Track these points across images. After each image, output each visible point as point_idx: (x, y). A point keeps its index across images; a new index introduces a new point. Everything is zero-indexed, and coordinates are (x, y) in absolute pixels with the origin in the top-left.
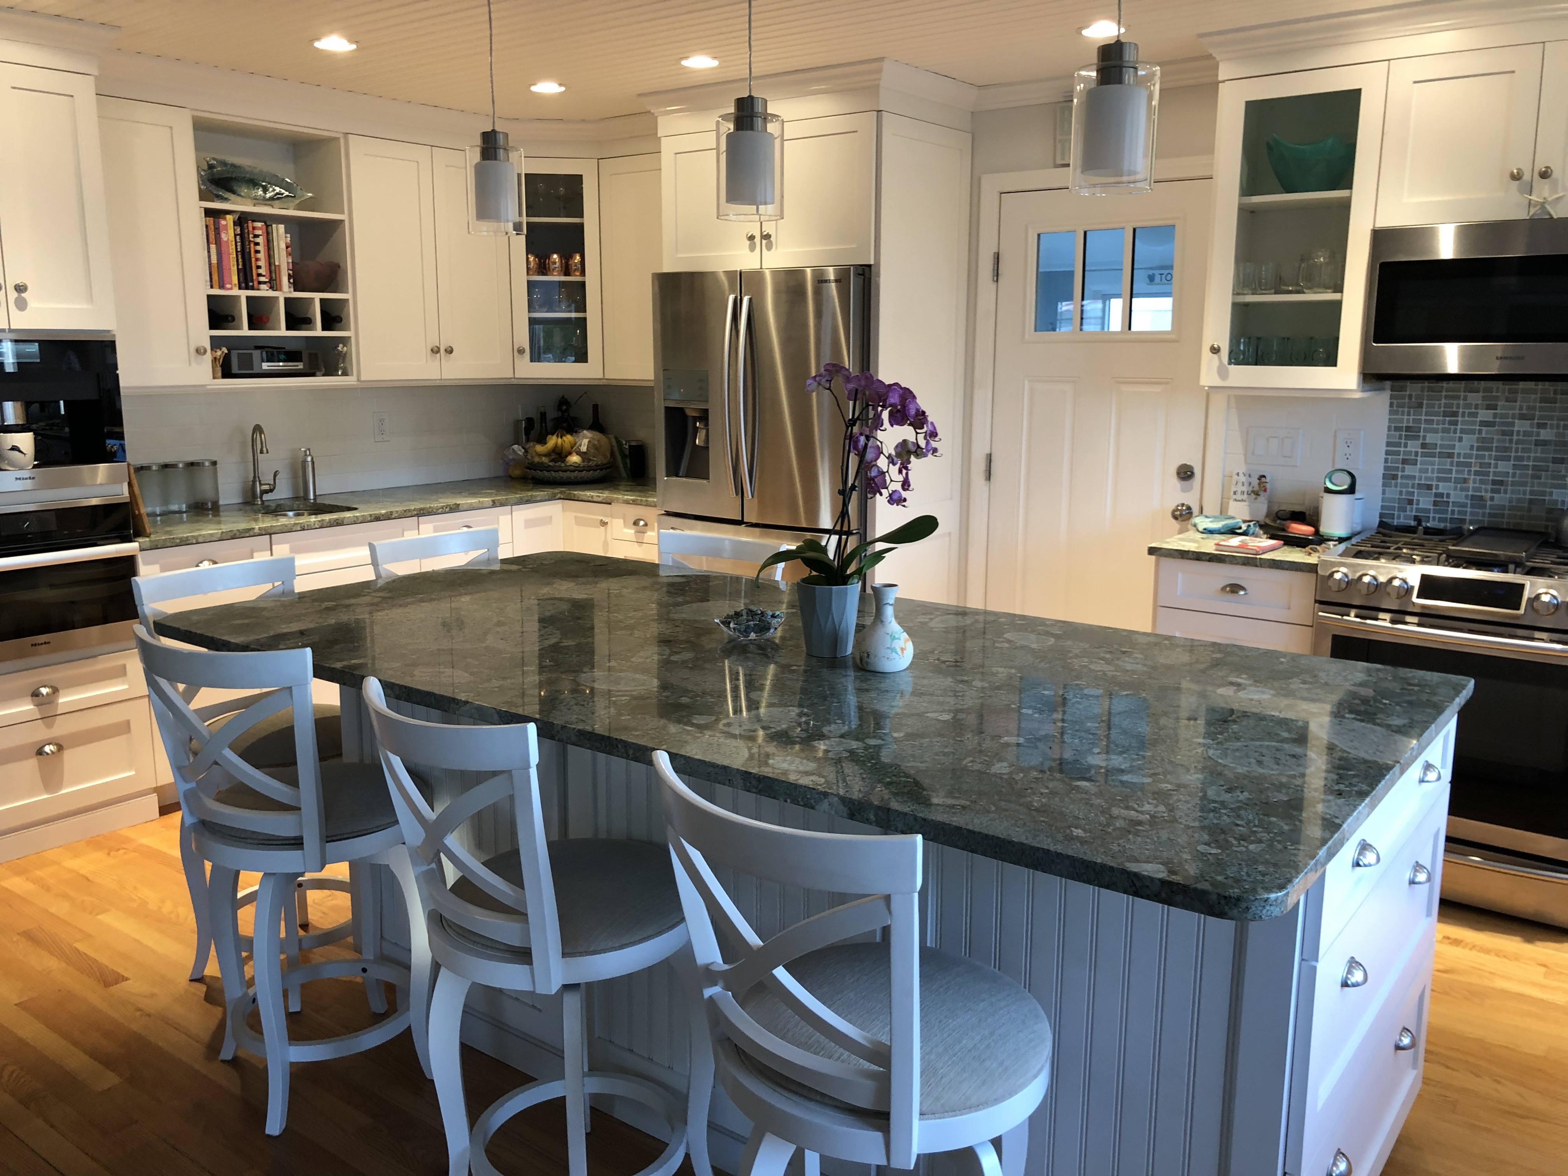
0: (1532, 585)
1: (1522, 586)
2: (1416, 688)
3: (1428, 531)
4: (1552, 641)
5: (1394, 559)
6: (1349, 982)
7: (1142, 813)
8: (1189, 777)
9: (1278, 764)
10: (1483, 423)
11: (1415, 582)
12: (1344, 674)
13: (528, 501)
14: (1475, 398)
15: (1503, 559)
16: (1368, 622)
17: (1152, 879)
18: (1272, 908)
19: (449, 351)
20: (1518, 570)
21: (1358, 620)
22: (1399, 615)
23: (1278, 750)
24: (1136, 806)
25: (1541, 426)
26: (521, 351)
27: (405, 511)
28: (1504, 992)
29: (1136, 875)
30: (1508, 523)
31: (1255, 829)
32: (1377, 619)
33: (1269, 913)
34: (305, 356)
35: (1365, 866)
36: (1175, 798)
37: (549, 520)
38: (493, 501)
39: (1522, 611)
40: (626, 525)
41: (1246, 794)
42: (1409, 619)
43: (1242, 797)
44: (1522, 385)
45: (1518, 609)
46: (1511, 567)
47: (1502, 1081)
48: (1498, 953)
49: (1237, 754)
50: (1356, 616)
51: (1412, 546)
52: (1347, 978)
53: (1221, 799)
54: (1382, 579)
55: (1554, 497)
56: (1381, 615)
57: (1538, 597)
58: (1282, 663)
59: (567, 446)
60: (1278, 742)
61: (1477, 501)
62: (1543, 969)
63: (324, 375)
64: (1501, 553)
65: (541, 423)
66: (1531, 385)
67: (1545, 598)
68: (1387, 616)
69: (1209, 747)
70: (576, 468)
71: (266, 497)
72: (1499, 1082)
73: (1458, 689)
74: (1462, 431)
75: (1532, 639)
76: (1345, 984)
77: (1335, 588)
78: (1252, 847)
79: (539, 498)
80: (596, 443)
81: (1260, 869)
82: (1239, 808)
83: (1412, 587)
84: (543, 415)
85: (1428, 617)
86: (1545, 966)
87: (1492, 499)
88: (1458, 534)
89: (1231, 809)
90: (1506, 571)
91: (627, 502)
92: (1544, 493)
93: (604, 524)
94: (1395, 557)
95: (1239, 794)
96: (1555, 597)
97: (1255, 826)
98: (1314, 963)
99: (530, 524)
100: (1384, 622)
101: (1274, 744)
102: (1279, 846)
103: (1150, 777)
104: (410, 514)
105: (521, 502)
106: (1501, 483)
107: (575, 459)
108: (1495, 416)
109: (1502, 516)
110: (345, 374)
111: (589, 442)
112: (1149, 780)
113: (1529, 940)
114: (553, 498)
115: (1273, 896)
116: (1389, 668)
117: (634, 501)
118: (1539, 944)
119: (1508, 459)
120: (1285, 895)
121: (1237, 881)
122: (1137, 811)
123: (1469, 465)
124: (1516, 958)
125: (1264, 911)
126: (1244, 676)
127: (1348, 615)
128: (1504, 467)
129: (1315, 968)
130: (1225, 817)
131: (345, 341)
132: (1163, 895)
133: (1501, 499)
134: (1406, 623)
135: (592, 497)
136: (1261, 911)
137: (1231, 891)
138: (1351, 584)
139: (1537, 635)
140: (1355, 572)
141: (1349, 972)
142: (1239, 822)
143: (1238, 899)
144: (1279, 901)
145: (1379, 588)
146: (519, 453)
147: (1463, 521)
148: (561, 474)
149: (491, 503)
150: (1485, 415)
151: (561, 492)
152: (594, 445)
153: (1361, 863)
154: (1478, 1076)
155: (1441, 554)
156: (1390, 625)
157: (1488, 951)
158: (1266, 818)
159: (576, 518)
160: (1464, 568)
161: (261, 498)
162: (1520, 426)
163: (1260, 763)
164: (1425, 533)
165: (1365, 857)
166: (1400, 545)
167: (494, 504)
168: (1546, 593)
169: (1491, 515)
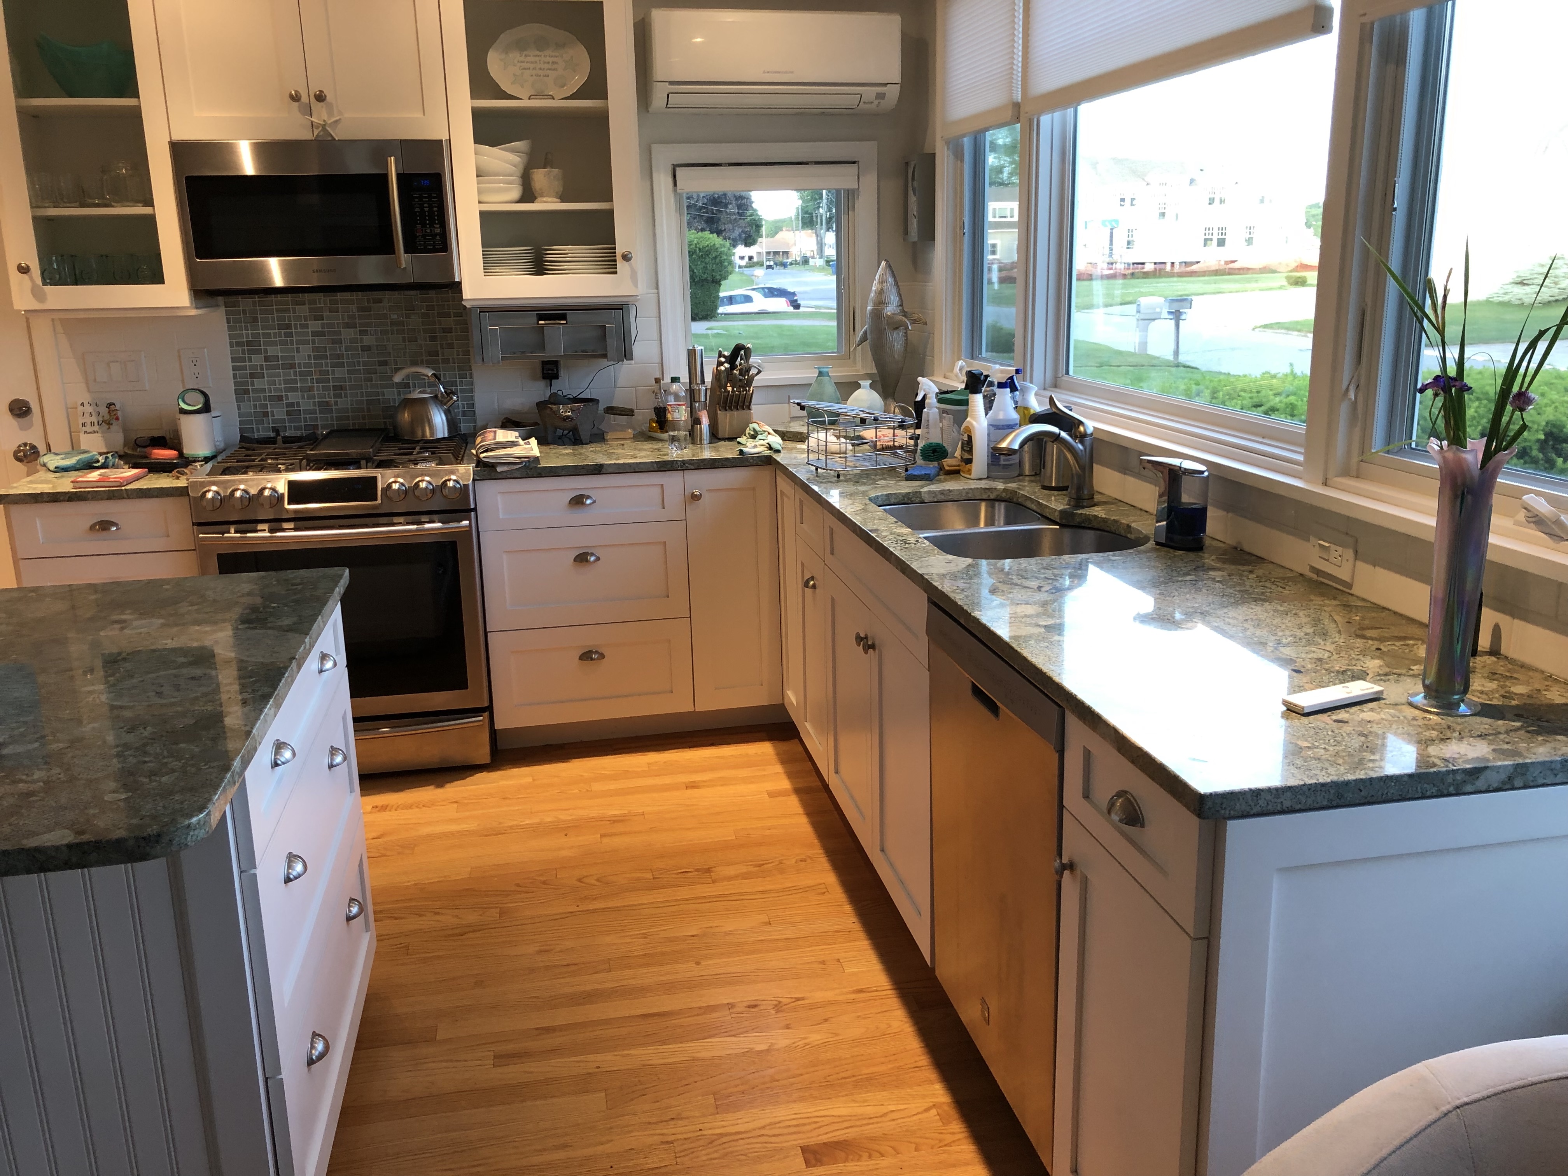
0: (382, 477)
1: (375, 479)
2: (300, 587)
3: (287, 440)
4: (408, 523)
5: (261, 471)
6: (291, 876)
7: (34, 782)
8: (84, 729)
9: (178, 690)
10: (314, 334)
11: (282, 488)
12: (230, 588)
14: (304, 310)
15: (354, 456)
16: (249, 535)
17: (57, 848)
18: (196, 832)
20: (369, 464)
21: (239, 535)
22: (276, 523)
23: (176, 676)
24: (24, 777)
25: (362, 333)
28: (429, 837)
29: (37, 849)
30: (354, 424)
31: (165, 760)
32: (256, 531)
33: (194, 838)
35: (283, 763)
36: (70, 755)
39: (379, 501)
41: (149, 728)
42: (286, 525)
43: (146, 734)
44: (340, 296)
45: (376, 500)
46: (363, 462)
47: (440, 911)
48: (418, 805)
49: (133, 691)
50: (236, 532)
51: (276, 456)
52: (288, 873)
53: (123, 742)
54: (253, 491)
55: (385, 397)
56: (260, 527)
57: (389, 486)
58: (167, 590)
60: (175, 669)
61: (325, 406)
62: (455, 805)
64: (353, 452)
66: (347, 295)
67: (395, 486)
68: (265, 526)
69: (100, 693)
72: (438, 914)
73: (336, 580)
74: (299, 342)
75: (393, 525)
76: (288, 880)
77: (209, 508)
78: (164, 779)
81: (177, 798)
82: (145, 745)
83: (283, 495)
85: (303, 521)
86: (456, 802)
87: (336, 403)
88: (313, 440)
89: (136, 748)
90: (359, 468)
92: (378, 394)
94: (261, 469)
95: (143, 731)
96: (402, 484)
97: (164, 757)
98: (253, 871)
100: (263, 533)
101: (170, 672)
102: (193, 770)
103: (37, 741)
106: (341, 388)
108: (323, 326)
109: (348, 418)
112: (36, 745)
113: (440, 785)
115: (194, 820)
116: (273, 573)
118: (448, 785)
119: (342, 365)
120: (207, 815)
121: (154, 818)
122: (26, 782)
123: (310, 373)
124: (432, 804)
125: (189, 839)
126: (128, 611)
127: (229, 532)
128: (340, 373)
129: (255, 874)
130: (131, 759)
132: (74, 860)
133: (345, 402)
134: (284, 530)
136: (186, 839)
137: (148, 830)
138: (224, 501)
139: (396, 520)
140: (226, 488)
141: (290, 867)
142: (147, 759)
143: (159, 835)
144: (202, 823)
145: (252, 500)
147: (316, 427)
150: (314, 326)
153: (279, 762)
154: (420, 915)
155: (301, 460)
156: (269, 534)
157: (410, 807)
158: (174, 747)
160: (325, 470)
162: (347, 334)
163: (159, 694)
164: (284, 443)
165: (282, 756)
166: (263, 456)
168: (395, 482)
169: (338, 419)
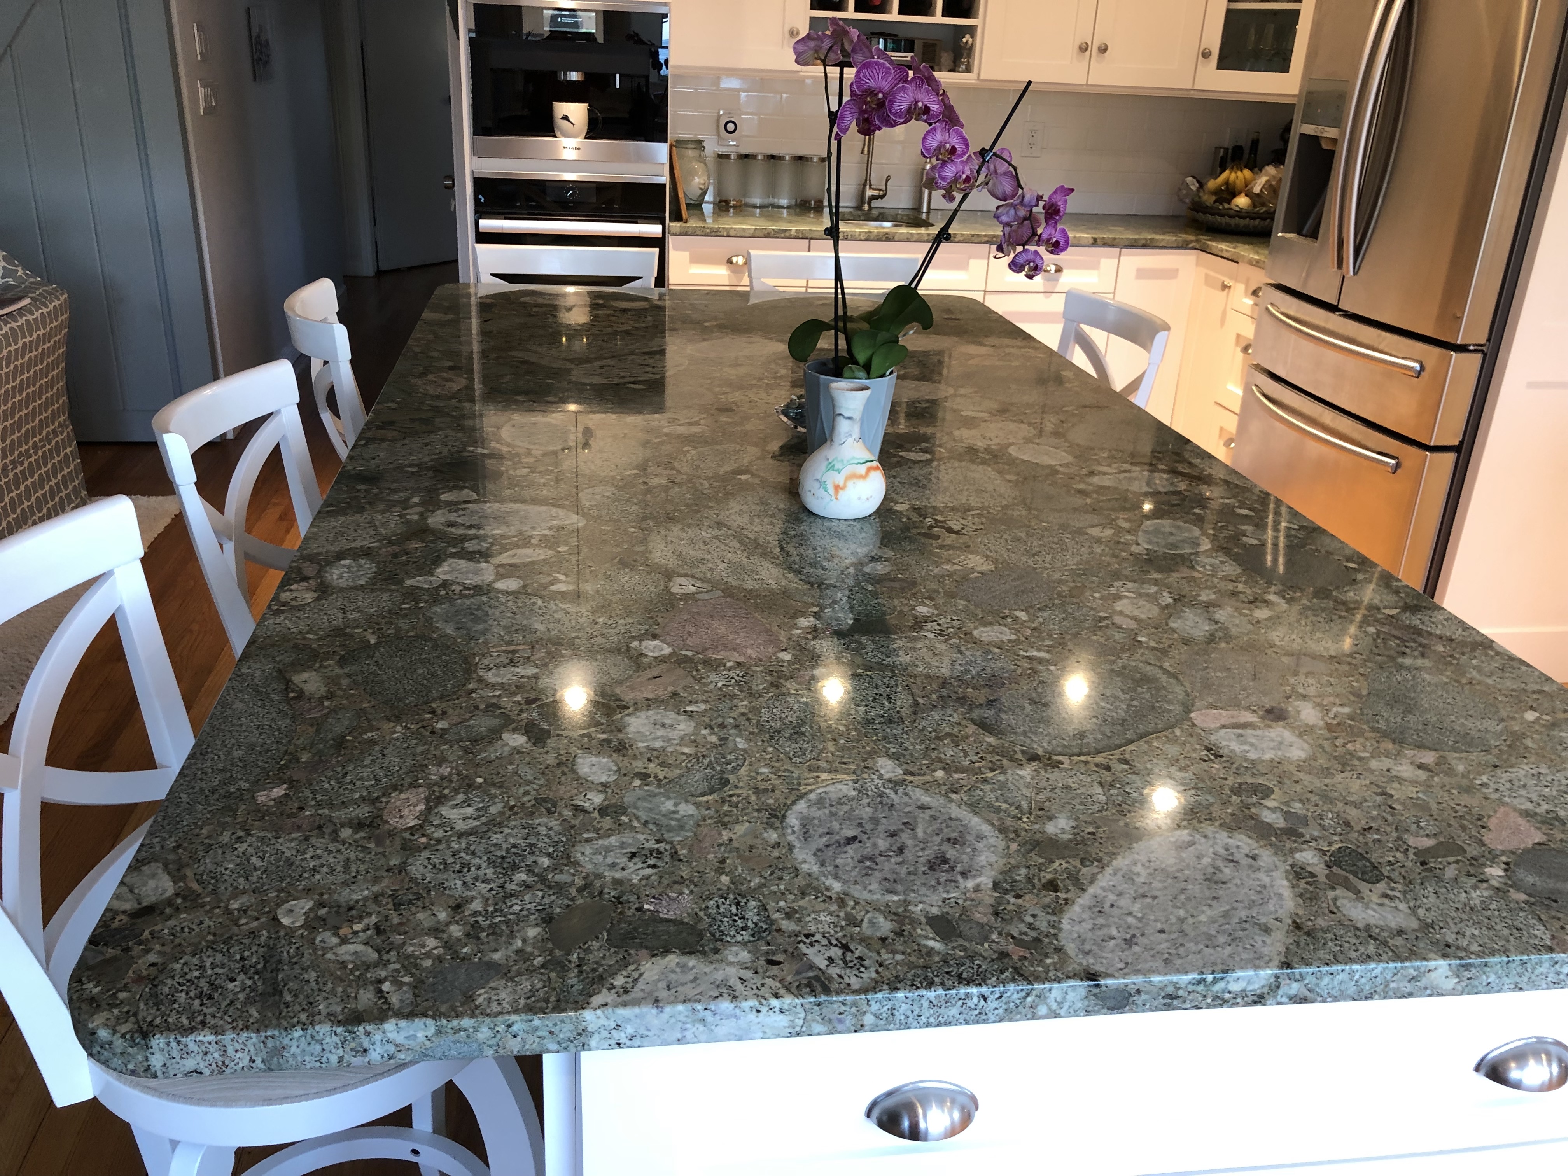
13: (1146, 245)
19: (1103, 49)
26: (1206, 55)
27: (973, 235)
34: (918, 46)
37: (1171, 274)
38: (1095, 240)
40: (1246, 295)
59: (1240, 183)
70: (1240, 214)
79: (1163, 244)
80: (1274, 183)
84: (1255, 143)
93: (1225, 287)
99: (1142, 274)
104: (979, 240)
105: (1133, 245)
107: (1242, 201)
110: (968, 70)
111: (1267, 181)
114: (1184, 246)
131: (971, 30)
135: (1222, 250)
148: (1210, 217)
149: (1091, 241)
151: (1197, 241)
152: (1271, 185)
159: (1207, 275)
167: (1095, 243)
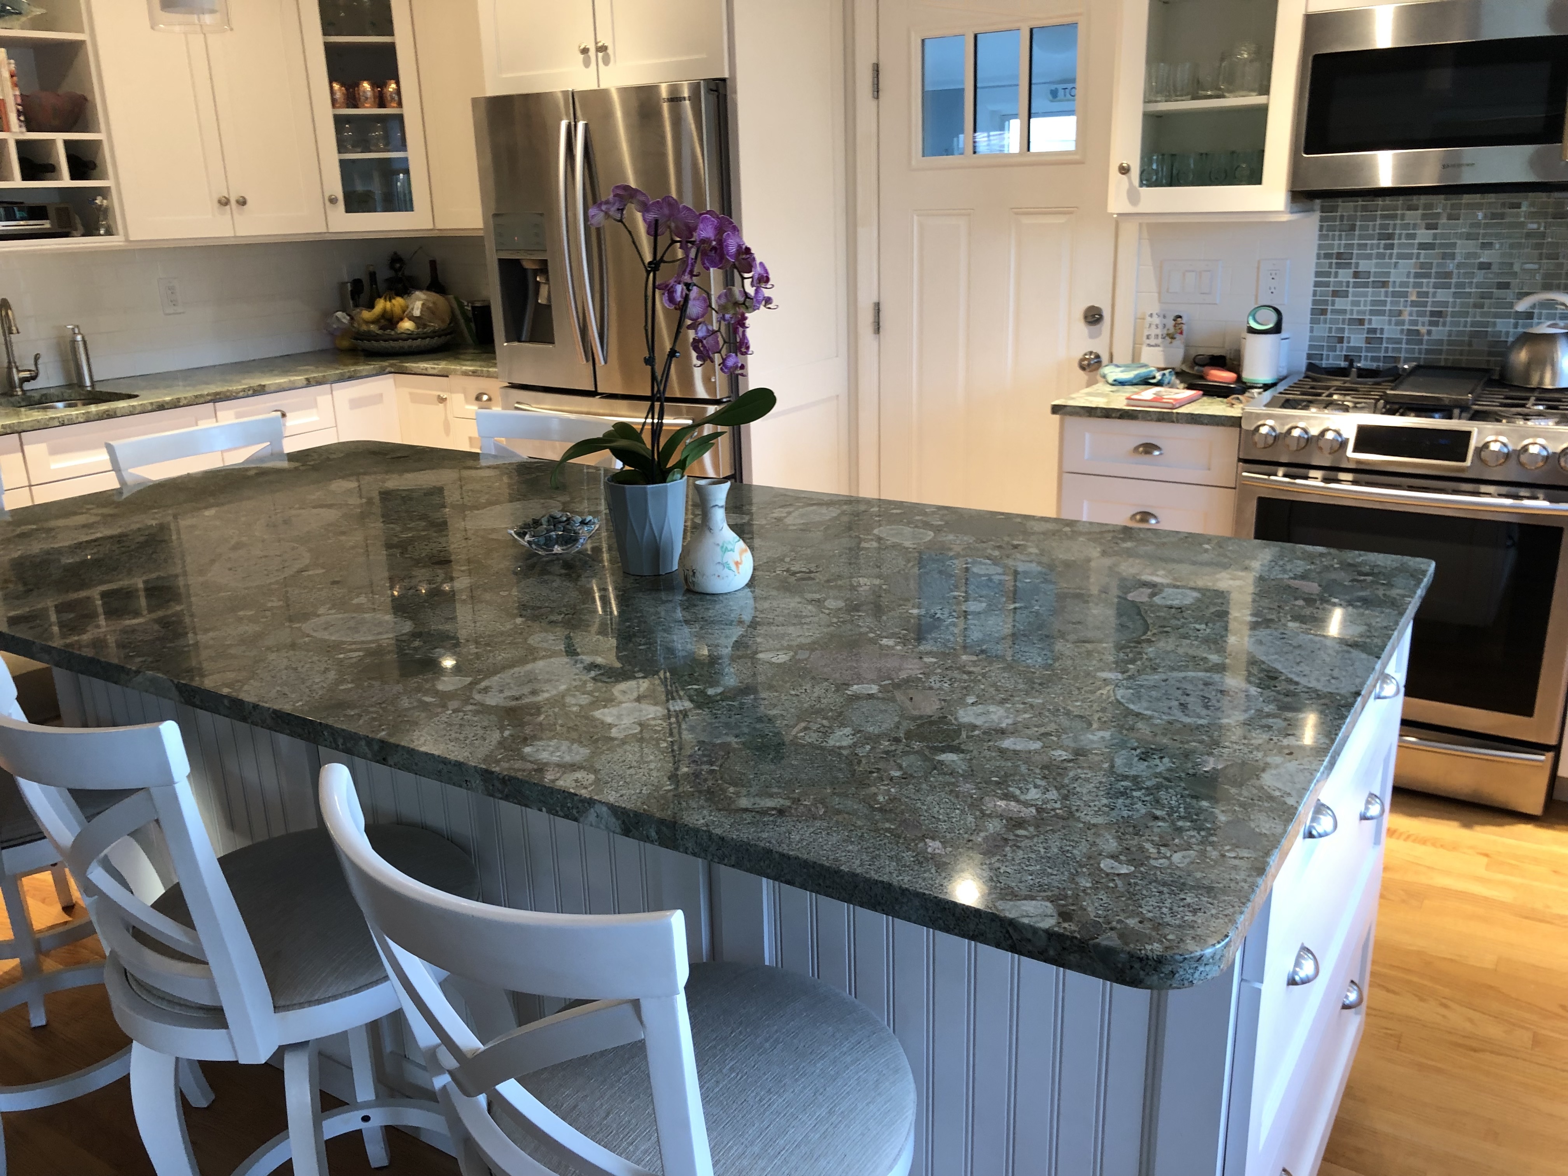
0: (1479, 433)
1: (1468, 435)
2: (1369, 578)
3: (1364, 373)
4: (1500, 495)
5: (1325, 408)
6: (1297, 978)
7: (1026, 804)
8: (1091, 737)
9: (1207, 707)
10: (1422, 246)
11: (1350, 435)
12: (1281, 563)
13: (351, 378)
14: (1413, 217)
15: (1447, 402)
16: (1298, 481)
17: (1035, 930)
18: (1208, 968)
19: (242, 202)
20: (1464, 415)
21: (1287, 480)
22: (1332, 472)
23: (1206, 684)
24: (1018, 792)
25: (1484, 246)
26: (333, 201)
27: (196, 397)
29: (1012, 923)
30: (1446, 360)
31: (1180, 823)
32: (1306, 478)
33: (1204, 974)
34: (51, 212)
35: (1320, 836)
36: (1071, 774)
37: (378, 399)
38: (307, 379)
39: (1468, 463)
40: (467, 401)
41: (1166, 760)
42: (1342, 476)
43: (1161, 768)
44: (1466, 199)
45: (1464, 460)
46: (1456, 412)
48: (1435, 843)
49: (1154, 693)
50: (1285, 476)
51: (1344, 390)
52: (1295, 972)
53: (1133, 772)
54: (1314, 431)
55: (1498, 329)
56: (1313, 473)
57: (1486, 445)
58: (1206, 551)
59: (397, 310)
60: (1206, 671)
61: (1414, 335)
62: (1485, 860)
63: (83, 235)
64: (1445, 396)
65: (371, 285)
66: (1476, 198)
67: (1494, 447)
68: (1318, 474)
69: (1117, 686)
70: (410, 336)
71: (27, 386)
73: (1416, 576)
74: (1401, 256)
75: (1477, 494)
76: (1292, 982)
77: (1261, 445)
78: (1177, 858)
79: (364, 373)
80: (431, 305)
81: (1189, 900)
82: (1158, 787)
83: (1347, 440)
84: (373, 276)
85: (1364, 474)
86: (1486, 855)
87: (1429, 333)
88: (1395, 376)
89: (1147, 789)
90: (1450, 417)
91: (465, 374)
92: (1486, 324)
93: (442, 400)
94: (1329, 405)
95: (1157, 761)
96: (1505, 445)
97: (1180, 818)
98: (1257, 985)
99: (356, 404)
100: (1315, 481)
101: (1201, 674)
102: (1214, 854)
103: (1038, 739)
104: (202, 400)
105: (342, 379)
106: (1440, 314)
107: (407, 325)
108: (1435, 237)
109: (1440, 352)
110: (109, 232)
111: (423, 305)
112: (1037, 745)
113: (1467, 825)
114: (381, 372)
115: (1209, 951)
116: (1333, 551)
117: (474, 372)
119: (1447, 286)
121: (1158, 926)
122: (1018, 801)
123: (1405, 295)
125: (1197, 975)
126: (1161, 572)
127: (1276, 475)
128: (1443, 295)
129: (1259, 991)
130: (1139, 805)
131: (103, 192)
133: (1440, 333)
134: (1338, 481)
135: (426, 369)
136: (1193, 974)
137: (1149, 947)
138: (1279, 439)
139: (1484, 488)
140: (1283, 425)
141: (1297, 964)
142: (1158, 813)
143: (1160, 961)
144: (1217, 957)
145: (1310, 442)
146: (344, 321)
147: (1396, 359)
148: (392, 343)
149: (305, 382)
150: (1424, 235)
151: (391, 365)
152: (428, 308)
153: (1314, 833)
155: (1378, 400)
156: (1322, 484)
158: (1194, 802)
159: (410, 394)
160: (1402, 415)
161: (21, 387)
162: (1463, 248)
163: (1183, 706)
164: (1359, 376)
165: (1319, 824)
166: (1331, 391)
167: (309, 383)
168: (1496, 441)
169: (1428, 351)
